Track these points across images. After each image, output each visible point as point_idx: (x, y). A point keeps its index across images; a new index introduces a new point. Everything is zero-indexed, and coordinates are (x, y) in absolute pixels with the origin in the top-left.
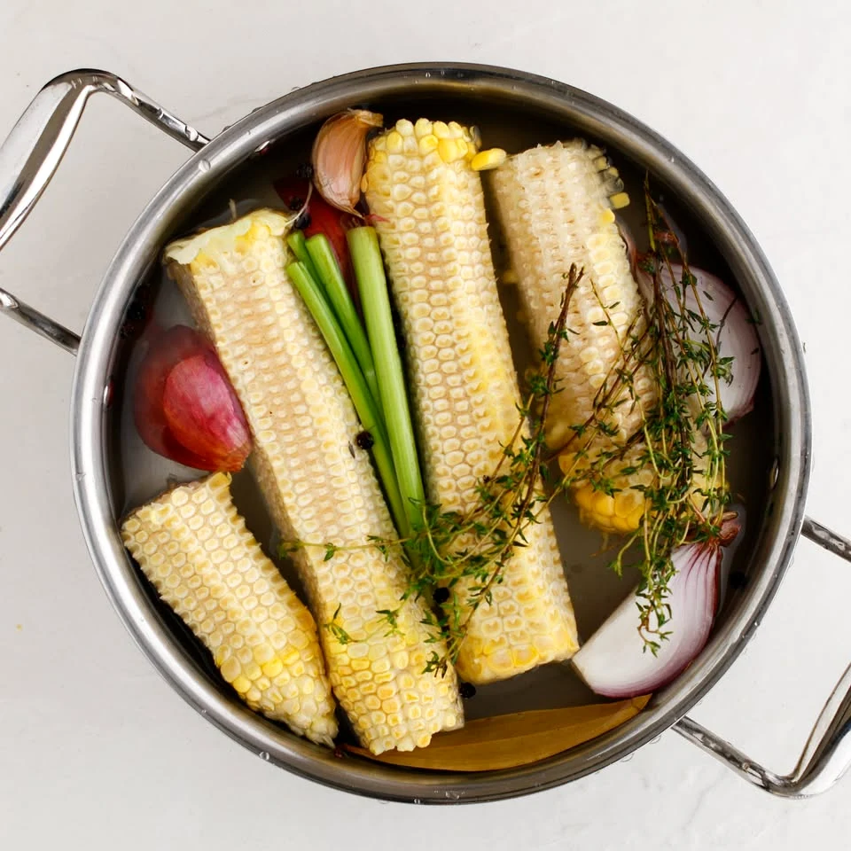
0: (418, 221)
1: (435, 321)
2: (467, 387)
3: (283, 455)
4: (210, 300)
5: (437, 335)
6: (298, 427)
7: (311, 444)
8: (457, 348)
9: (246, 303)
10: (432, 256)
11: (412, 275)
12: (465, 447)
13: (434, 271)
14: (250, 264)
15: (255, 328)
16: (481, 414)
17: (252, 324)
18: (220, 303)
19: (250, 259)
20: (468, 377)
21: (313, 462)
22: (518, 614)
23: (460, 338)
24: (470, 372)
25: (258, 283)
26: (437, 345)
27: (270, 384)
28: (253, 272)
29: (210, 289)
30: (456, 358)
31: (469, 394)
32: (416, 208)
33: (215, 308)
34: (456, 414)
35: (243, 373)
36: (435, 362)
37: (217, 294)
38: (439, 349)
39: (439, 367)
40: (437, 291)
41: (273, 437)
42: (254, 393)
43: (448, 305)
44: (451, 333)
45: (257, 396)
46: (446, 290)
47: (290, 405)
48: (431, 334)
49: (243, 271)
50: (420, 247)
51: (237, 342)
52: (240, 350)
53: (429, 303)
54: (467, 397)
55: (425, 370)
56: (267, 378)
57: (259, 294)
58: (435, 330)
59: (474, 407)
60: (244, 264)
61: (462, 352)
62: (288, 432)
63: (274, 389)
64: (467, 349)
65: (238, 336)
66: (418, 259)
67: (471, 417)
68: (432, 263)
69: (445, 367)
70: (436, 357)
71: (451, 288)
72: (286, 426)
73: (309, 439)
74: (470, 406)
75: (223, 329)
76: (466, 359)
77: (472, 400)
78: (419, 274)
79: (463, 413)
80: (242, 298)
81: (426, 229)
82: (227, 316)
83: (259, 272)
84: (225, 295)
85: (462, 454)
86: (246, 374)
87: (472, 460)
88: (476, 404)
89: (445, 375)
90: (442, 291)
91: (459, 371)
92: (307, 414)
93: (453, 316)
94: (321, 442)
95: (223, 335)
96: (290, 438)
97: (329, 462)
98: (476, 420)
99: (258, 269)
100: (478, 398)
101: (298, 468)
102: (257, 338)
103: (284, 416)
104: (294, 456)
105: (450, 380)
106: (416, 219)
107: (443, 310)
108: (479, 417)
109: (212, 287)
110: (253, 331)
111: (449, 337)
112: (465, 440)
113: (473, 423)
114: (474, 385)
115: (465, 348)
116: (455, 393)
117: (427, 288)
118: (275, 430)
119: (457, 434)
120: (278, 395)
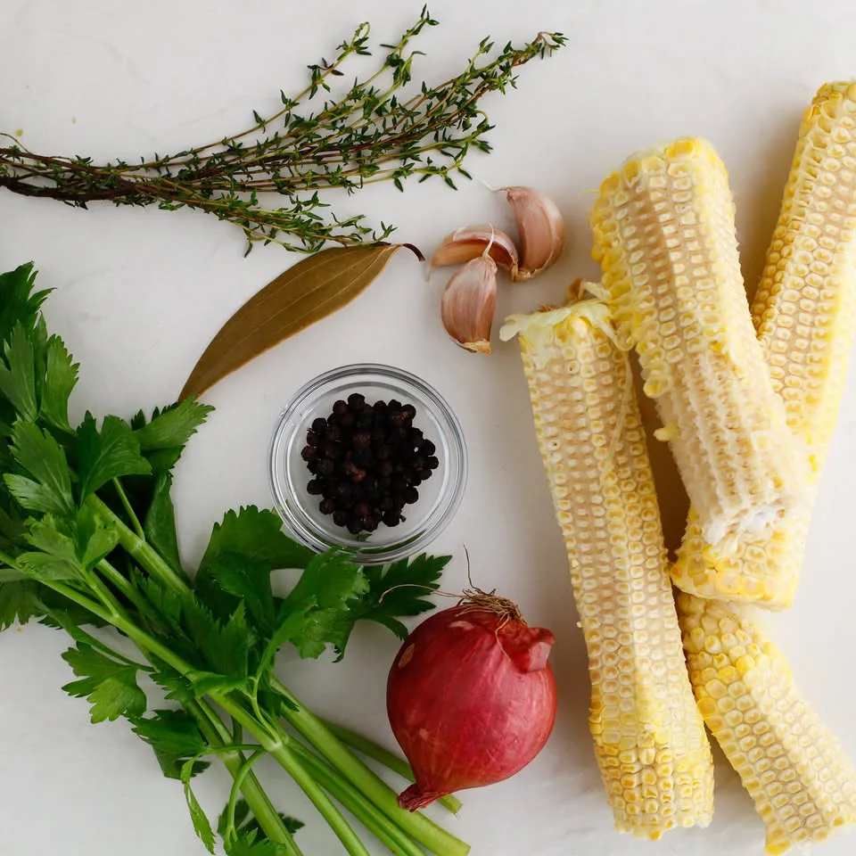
0: (844, 167)
1: (815, 259)
2: (814, 330)
3: (576, 538)
4: (531, 379)
5: (811, 272)
6: (592, 515)
7: (602, 534)
8: (822, 292)
9: (561, 389)
10: (840, 203)
11: (814, 210)
12: (787, 380)
13: (836, 216)
14: (569, 352)
15: (566, 414)
16: (816, 359)
17: (564, 409)
18: (540, 384)
19: (570, 348)
20: (820, 321)
21: (601, 551)
22: (764, 548)
23: (830, 284)
24: (824, 318)
25: (574, 371)
26: (807, 280)
27: (574, 469)
28: (570, 360)
29: (532, 369)
30: (818, 300)
31: (813, 337)
32: (847, 155)
33: (535, 387)
34: (792, 348)
35: (552, 453)
36: (798, 295)
37: (539, 375)
38: (806, 285)
39: (798, 301)
40: (828, 235)
41: (570, 520)
42: (559, 474)
43: (834, 251)
44: (824, 276)
45: (560, 477)
46: (837, 238)
47: (588, 494)
48: (805, 268)
49: (562, 358)
50: (833, 190)
51: (550, 424)
52: (552, 431)
53: (817, 240)
54: (810, 338)
55: (785, 297)
56: (572, 463)
57: (574, 382)
58: (811, 267)
59: (812, 349)
60: (563, 351)
61: (826, 297)
62: (583, 518)
63: (576, 475)
64: (831, 298)
65: (551, 418)
66: (825, 200)
67: (805, 357)
68: (835, 209)
69: (804, 303)
70: (800, 291)
71: (843, 238)
72: (582, 512)
73: (601, 529)
74: (809, 347)
75: (539, 408)
76: (826, 305)
77: (813, 343)
78: (820, 213)
79: (799, 350)
80: (558, 383)
81: (847, 177)
82: (544, 397)
83: (575, 362)
84: (544, 377)
85: (781, 385)
86: (555, 455)
87: (788, 394)
88: (816, 349)
89: (799, 310)
90: (834, 237)
91: (815, 313)
92: (601, 505)
93: (834, 262)
94: (610, 535)
95: (539, 414)
96: (583, 524)
97: (615, 554)
98: (808, 361)
99: (576, 359)
100: (820, 344)
101: (588, 553)
102: (567, 423)
103: (582, 501)
104: (586, 541)
105: (802, 316)
106: (842, 164)
107: (827, 253)
108: (811, 360)
109: (535, 366)
110: (565, 416)
111: (820, 278)
112: (790, 374)
113: (804, 363)
114: (822, 331)
115: (829, 295)
116: (800, 329)
117: (822, 227)
118: (573, 513)
119: (786, 365)
120: (579, 481)
